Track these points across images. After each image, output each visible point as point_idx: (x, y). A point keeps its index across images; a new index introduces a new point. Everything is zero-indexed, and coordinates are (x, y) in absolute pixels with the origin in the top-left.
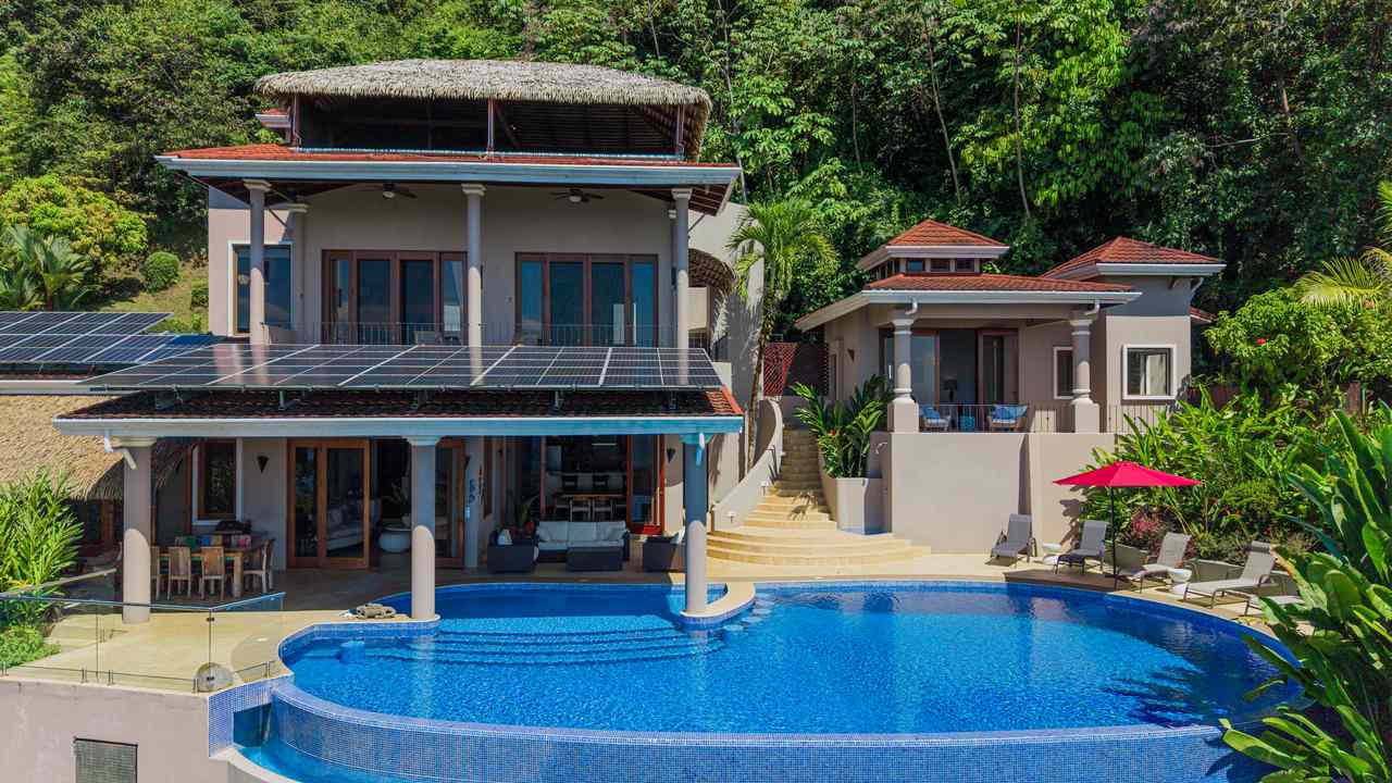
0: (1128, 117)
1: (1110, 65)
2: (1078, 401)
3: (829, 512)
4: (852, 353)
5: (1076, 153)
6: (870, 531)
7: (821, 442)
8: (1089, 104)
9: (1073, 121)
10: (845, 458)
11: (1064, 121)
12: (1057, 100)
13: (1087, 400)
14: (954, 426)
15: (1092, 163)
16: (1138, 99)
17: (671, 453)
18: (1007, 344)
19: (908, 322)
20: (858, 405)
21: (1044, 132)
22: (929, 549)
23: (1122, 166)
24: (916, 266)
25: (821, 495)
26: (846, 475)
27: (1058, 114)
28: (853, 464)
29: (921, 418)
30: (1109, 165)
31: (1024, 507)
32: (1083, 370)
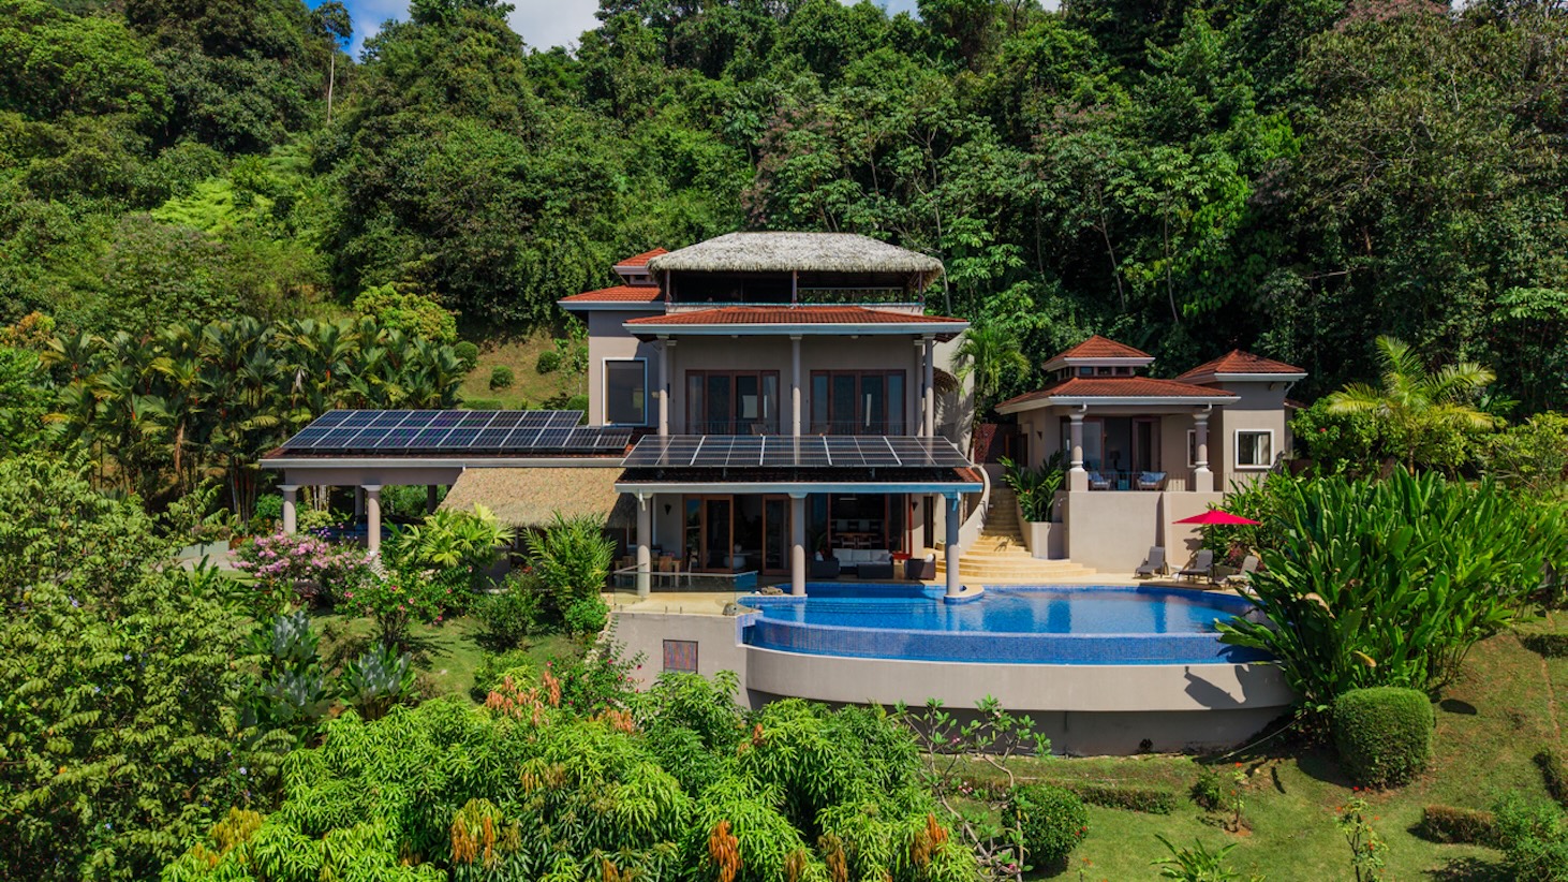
0: (1254, 251)
1: (1238, 210)
2: (1199, 470)
3: (1025, 545)
4: (1040, 434)
5: (1213, 276)
6: (1051, 557)
7: (1020, 498)
8: (1222, 240)
9: (1210, 253)
10: (1037, 508)
11: (1203, 253)
12: (1198, 235)
13: (1205, 470)
14: (1115, 487)
15: (1226, 284)
16: (1259, 239)
17: (915, 505)
18: (1154, 429)
19: (1081, 417)
20: (1046, 472)
21: (1189, 260)
22: (1094, 570)
23: (1249, 288)
24: (1087, 372)
25: (1020, 535)
26: (1037, 521)
27: (1198, 247)
28: (1043, 513)
29: (1089, 481)
30: (1240, 286)
31: (1160, 541)
32: (1203, 450)
